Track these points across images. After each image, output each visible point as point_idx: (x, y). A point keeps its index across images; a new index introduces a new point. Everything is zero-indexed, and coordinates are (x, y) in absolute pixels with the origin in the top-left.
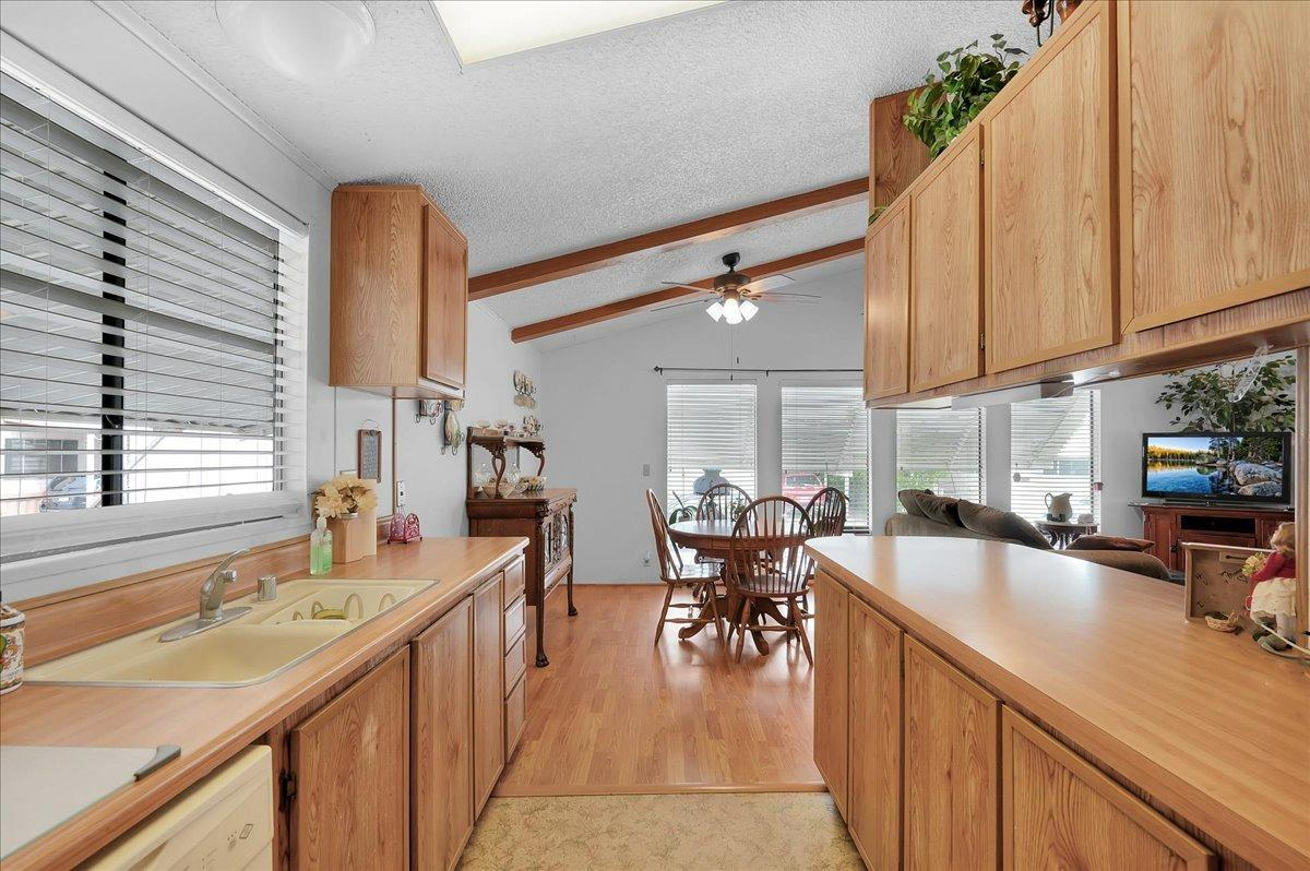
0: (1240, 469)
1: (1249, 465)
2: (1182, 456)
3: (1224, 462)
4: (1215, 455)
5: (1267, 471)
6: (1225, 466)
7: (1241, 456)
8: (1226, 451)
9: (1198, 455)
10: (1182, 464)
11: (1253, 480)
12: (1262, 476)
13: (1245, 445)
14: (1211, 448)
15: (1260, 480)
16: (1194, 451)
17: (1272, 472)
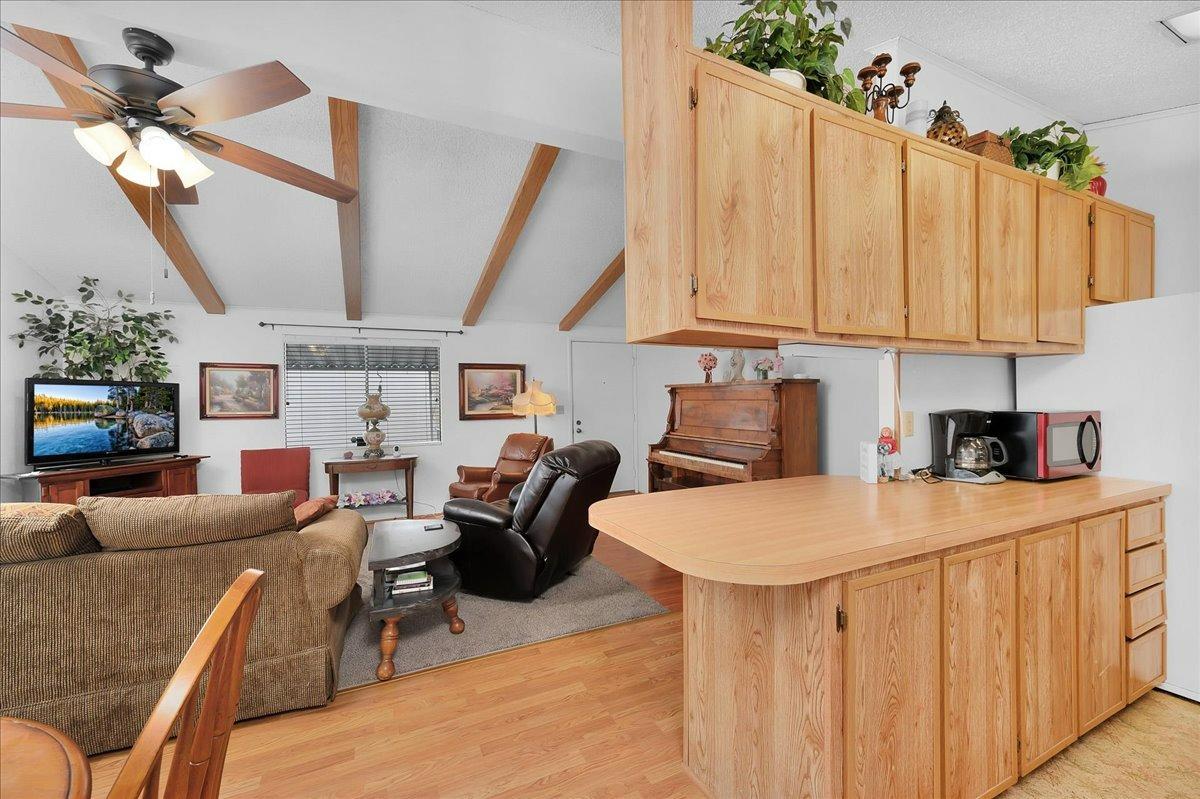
0: (139, 420)
1: (146, 416)
2: (79, 407)
3: (123, 413)
4: (115, 406)
5: (159, 420)
6: (124, 418)
7: (138, 407)
8: (124, 401)
9: (97, 406)
10: (79, 417)
11: (150, 431)
12: (157, 427)
13: (142, 394)
14: (110, 397)
15: (155, 431)
16: (92, 401)
17: (165, 421)
